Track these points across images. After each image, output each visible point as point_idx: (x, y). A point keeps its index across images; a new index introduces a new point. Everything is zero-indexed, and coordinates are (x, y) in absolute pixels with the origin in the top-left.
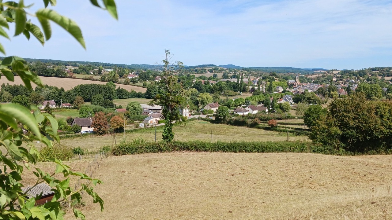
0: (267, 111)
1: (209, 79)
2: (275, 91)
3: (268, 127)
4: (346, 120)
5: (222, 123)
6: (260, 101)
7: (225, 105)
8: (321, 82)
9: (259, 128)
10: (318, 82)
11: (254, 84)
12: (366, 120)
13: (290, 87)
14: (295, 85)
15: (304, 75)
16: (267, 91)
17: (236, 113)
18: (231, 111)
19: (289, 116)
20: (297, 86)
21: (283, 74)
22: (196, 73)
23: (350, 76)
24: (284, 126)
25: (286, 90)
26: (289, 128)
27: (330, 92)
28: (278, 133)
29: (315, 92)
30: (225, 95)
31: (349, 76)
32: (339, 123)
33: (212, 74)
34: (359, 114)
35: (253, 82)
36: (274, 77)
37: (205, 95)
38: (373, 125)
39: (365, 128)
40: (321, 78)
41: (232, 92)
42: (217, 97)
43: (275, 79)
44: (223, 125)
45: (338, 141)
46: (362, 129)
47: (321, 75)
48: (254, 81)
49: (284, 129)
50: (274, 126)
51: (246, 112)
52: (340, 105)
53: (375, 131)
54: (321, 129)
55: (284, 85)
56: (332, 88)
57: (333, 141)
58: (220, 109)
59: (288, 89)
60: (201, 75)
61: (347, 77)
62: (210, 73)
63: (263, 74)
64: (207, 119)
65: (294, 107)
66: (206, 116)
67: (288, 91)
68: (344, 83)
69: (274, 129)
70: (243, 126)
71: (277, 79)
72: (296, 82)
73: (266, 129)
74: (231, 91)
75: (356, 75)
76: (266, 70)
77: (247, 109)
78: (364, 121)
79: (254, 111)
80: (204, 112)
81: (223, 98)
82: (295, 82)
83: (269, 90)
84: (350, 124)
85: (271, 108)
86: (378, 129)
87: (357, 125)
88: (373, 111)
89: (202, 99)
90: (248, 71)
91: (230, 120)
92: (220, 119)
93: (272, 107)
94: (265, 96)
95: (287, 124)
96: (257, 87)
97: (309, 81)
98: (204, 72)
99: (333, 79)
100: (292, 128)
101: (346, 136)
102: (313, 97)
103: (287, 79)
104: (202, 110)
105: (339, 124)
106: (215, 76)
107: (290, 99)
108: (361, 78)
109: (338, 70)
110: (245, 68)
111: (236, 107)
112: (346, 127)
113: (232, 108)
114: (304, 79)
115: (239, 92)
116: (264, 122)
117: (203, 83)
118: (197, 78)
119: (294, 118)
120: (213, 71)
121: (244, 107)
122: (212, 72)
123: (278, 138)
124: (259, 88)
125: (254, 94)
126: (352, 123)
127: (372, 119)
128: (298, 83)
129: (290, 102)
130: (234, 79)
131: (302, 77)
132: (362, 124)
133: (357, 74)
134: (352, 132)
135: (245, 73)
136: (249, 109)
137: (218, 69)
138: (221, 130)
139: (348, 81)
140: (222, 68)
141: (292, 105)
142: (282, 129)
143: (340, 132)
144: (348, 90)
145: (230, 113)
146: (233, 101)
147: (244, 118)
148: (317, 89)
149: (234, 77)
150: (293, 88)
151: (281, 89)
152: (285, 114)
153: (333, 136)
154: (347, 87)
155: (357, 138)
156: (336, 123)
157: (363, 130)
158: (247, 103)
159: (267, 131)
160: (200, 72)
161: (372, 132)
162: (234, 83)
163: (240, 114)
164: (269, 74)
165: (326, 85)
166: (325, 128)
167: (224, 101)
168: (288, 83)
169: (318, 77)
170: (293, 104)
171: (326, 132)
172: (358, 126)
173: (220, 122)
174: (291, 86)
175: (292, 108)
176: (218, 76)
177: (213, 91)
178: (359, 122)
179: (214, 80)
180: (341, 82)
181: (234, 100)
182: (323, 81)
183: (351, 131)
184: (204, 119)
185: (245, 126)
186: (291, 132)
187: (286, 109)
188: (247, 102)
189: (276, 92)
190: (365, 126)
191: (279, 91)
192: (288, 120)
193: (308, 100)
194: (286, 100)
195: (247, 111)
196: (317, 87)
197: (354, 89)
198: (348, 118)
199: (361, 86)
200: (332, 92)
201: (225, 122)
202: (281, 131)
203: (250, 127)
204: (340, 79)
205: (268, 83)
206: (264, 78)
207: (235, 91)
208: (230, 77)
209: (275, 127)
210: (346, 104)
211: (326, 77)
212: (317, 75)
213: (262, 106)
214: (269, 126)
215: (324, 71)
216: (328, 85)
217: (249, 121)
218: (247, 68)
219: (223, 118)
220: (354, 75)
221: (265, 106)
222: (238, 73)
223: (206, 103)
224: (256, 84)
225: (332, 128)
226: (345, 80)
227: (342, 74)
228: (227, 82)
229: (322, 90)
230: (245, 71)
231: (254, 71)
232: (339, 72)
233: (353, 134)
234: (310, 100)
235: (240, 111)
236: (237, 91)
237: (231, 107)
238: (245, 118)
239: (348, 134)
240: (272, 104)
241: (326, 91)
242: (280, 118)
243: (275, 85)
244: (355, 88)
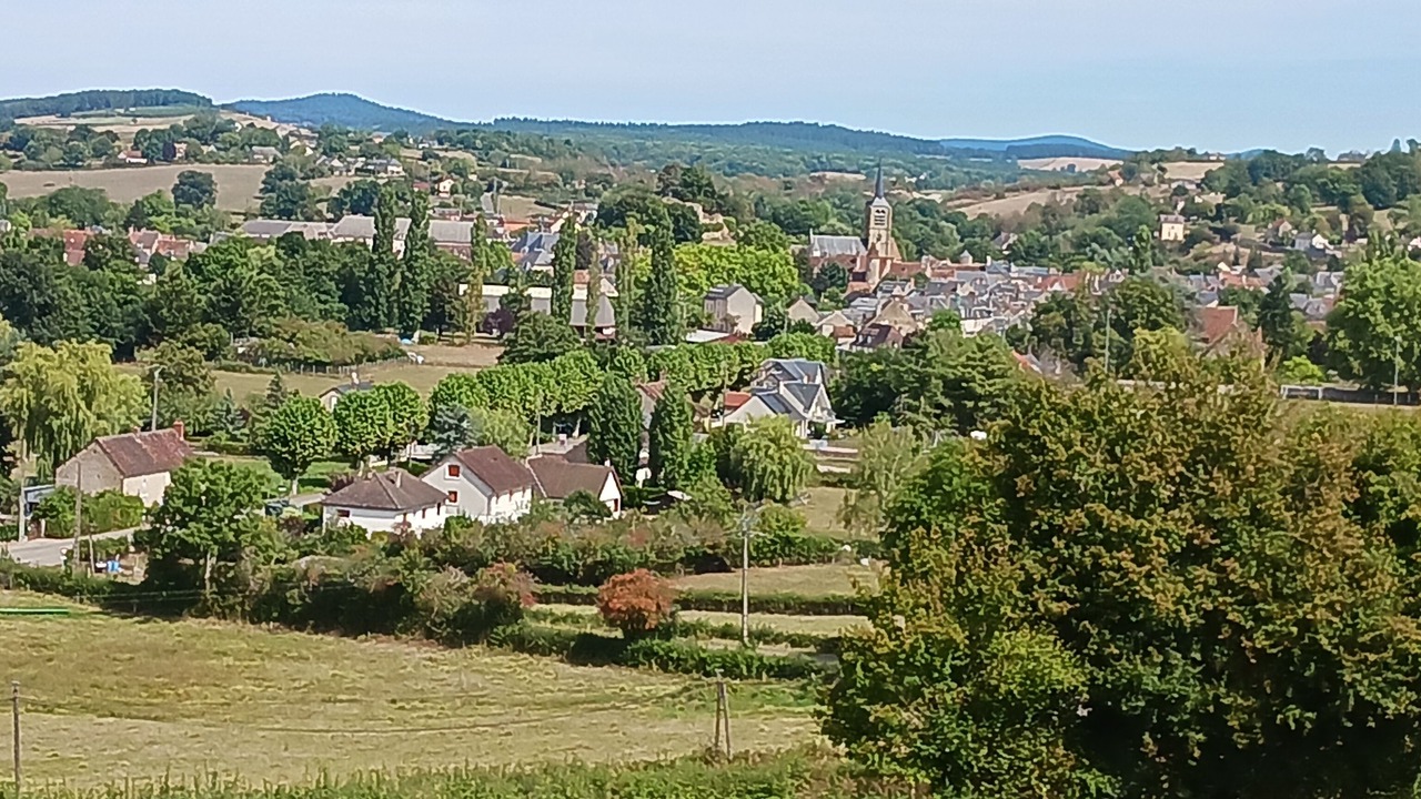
0: (611, 492)
1: (137, 217)
2: (696, 324)
3: (599, 632)
4: (1119, 569)
5: (203, 613)
6: (560, 414)
7: (254, 451)
8: (1066, 249)
9: (521, 644)
10: (1043, 248)
11: (521, 262)
12: (1277, 564)
13: (818, 293)
14: (862, 277)
15: (937, 197)
16: (632, 323)
17: (343, 521)
18: (298, 502)
19: (788, 541)
20: (874, 280)
21: (770, 186)
22: (17, 167)
23: (1295, 202)
24: (733, 619)
25: (782, 316)
26: (777, 639)
27: (1126, 332)
28: (673, 689)
29: (1014, 338)
30: (269, 356)
31: (1290, 204)
32: (1061, 597)
33: (167, 176)
34: (1224, 520)
35: (517, 249)
36: (698, 208)
37: (72, 364)
38: (1330, 606)
39: (1268, 635)
40: (1072, 219)
41: (328, 336)
42: (187, 381)
43: (703, 220)
44: (212, 624)
45: (1052, 754)
46: (1246, 643)
47: (1069, 195)
48: (532, 237)
49: (733, 645)
50: (652, 623)
51: (431, 512)
52: (1068, 445)
53: (1348, 660)
54: (914, 648)
55: (774, 275)
56: (1142, 301)
57: (1009, 752)
58: (188, 483)
59: (800, 312)
60: (62, 180)
61: (1275, 215)
62: (151, 163)
63: (607, 182)
64: (68, 576)
65: (838, 458)
66: (70, 554)
67: (805, 327)
68: (1244, 261)
69: (650, 654)
70: (388, 630)
71: (718, 228)
72: (873, 252)
73: (586, 650)
74: (319, 326)
75: (1346, 194)
76: (642, 148)
77: (438, 478)
78: (1258, 577)
79: (505, 498)
80: (47, 518)
81: (236, 387)
82: (864, 252)
83: (649, 316)
84: (1147, 601)
85: (642, 475)
86: (1378, 645)
87: (1207, 614)
88: (1336, 497)
89: (40, 395)
90: (485, 154)
91: (279, 583)
92: (192, 579)
93: (655, 464)
94: (602, 365)
95: (760, 605)
96: (547, 293)
97: (978, 240)
98: (97, 155)
99: (1166, 227)
100: (795, 641)
101: (1117, 703)
102: (989, 375)
103: (796, 224)
104: (31, 498)
105: (1066, 607)
106: (194, 191)
107: (808, 394)
108: (1381, 218)
109: (1206, 158)
110: (462, 128)
111: (355, 466)
112: (1115, 629)
113: (314, 471)
114: (936, 228)
115: (391, 334)
116: (577, 589)
117: (74, 258)
118: (26, 207)
119: (823, 553)
120: (181, 148)
121: (419, 468)
122: (168, 155)
123: (672, 726)
124: (561, 303)
125: (513, 355)
126: (1166, 595)
127: (1324, 560)
128: (883, 261)
129: (809, 416)
130: (359, 217)
131: (925, 209)
132: (1248, 599)
133: (1349, 188)
134: (1167, 668)
135: (460, 171)
136: (462, 484)
137: (228, 127)
138: (182, 679)
139: (1277, 245)
140: (259, 123)
141: (824, 445)
142: (717, 645)
143: (1065, 673)
144: (1272, 313)
145: (290, 523)
146: (320, 410)
147: (398, 562)
148: (1029, 312)
149: (359, 201)
150: (847, 304)
151: (746, 312)
152: (747, 523)
153: (1013, 712)
154: (1266, 291)
155: (1212, 720)
156: (1038, 593)
157: (1254, 649)
158: (443, 429)
159: (589, 670)
160: (55, 152)
161: (1329, 664)
162: (352, 252)
163: (376, 524)
164: (655, 184)
165: (1099, 277)
166: (950, 644)
167: (245, 414)
168: (802, 260)
169: (1048, 211)
170: (832, 438)
171: (958, 675)
172: (1214, 618)
173: (192, 603)
174: (829, 282)
175: (822, 469)
176: (220, 190)
177: (161, 322)
178: (1225, 585)
179: (177, 231)
180: (1224, 257)
181: (330, 402)
182: (1081, 244)
183: (1159, 659)
184: (41, 582)
185: (405, 630)
186: (783, 671)
187: (768, 480)
188: (445, 417)
189: (700, 336)
190: (1269, 619)
191: (730, 322)
192: (780, 569)
193: (947, 402)
194: (778, 398)
195: (437, 500)
196: (1033, 286)
197: (1323, 311)
198: (1137, 550)
199: (1369, 283)
200: (1141, 334)
201: (231, 600)
202: (702, 666)
203: (451, 642)
204: (1218, 224)
205: (643, 256)
206: (610, 217)
207: (354, 324)
208: (323, 207)
209: (652, 632)
210: (1123, 437)
211: (1110, 213)
212: (1041, 198)
213: (569, 456)
214: (612, 623)
215: (1096, 164)
216: (1119, 276)
217: (445, 588)
218: (477, 129)
219: (211, 561)
220: (1327, 196)
221: (599, 453)
222: (396, 169)
223: (77, 431)
224: (543, 262)
225: (1003, 642)
226: (1257, 237)
227: (1232, 191)
228: (291, 244)
229: (1066, 315)
230: (460, 154)
231: (538, 152)
232: (1215, 167)
233: (1174, 687)
234: (970, 404)
235: (377, 505)
236: (374, 325)
237: (305, 464)
238: (411, 566)
239: (1134, 687)
240: (653, 438)
241: (1098, 326)
242: (715, 557)
243: (700, 276)
244: (1326, 302)
